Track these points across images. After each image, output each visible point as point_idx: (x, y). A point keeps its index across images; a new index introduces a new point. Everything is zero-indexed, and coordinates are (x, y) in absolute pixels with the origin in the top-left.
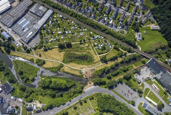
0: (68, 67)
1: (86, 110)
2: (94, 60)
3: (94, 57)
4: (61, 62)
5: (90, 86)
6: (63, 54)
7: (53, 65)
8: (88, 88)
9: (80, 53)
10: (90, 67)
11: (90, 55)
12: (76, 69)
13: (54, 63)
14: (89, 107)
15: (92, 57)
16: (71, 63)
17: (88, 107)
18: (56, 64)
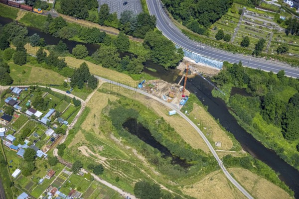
0: (212, 143)
1: (261, 27)
2: (110, 103)
3: (106, 109)
4: (222, 172)
5: (194, 65)
6: (194, 190)
7: (256, 182)
8: (204, 68)
9: (135, 151)
10: (148, 98)
11: (110, 123)
12: (195, 123)
13: (247, 185)
14: (246, 28)
15: (107, 114)
16: (191, 145)
17: (249, 29)
18: (246, 178)
